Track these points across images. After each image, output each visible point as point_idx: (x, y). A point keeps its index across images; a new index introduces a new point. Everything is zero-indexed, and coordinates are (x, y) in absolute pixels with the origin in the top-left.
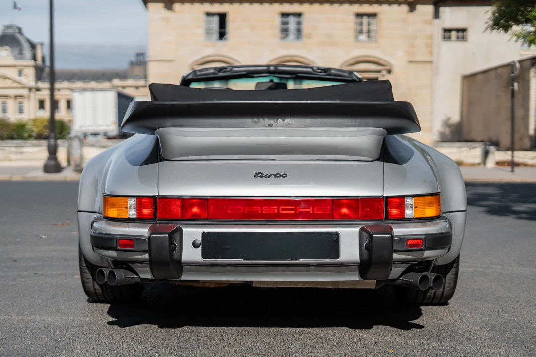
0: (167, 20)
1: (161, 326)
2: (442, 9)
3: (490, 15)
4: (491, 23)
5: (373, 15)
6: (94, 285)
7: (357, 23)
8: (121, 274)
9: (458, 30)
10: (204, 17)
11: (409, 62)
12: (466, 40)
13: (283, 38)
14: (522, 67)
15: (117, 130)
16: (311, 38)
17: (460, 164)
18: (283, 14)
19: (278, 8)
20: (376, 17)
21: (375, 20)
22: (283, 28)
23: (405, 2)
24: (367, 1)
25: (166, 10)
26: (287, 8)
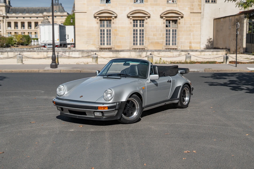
11: (191, 13)
12: (216, 3)
13: (135, 2)
14: (240, 17)
15: (59, 43)
16: (148, 2)
17: (215, 63)
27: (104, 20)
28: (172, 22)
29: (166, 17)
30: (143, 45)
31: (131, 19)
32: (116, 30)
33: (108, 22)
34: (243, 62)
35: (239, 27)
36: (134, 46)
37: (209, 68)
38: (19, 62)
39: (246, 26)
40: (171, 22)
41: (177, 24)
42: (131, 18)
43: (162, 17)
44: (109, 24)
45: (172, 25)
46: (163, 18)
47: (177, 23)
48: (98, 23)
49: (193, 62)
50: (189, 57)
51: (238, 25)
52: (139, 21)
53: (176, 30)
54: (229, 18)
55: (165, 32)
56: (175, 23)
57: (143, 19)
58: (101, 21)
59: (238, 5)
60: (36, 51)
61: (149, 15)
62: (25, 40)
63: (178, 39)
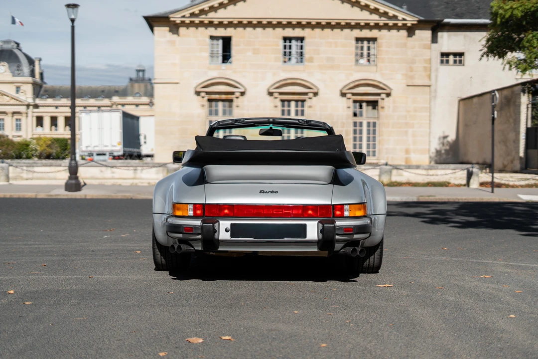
0: (173, 43)
1: (203, 280)
2: (440, 34)
3: (484, 42)
4: (486, 50)
5: (374, 40)
6: (161, 259)
7: (357, 48)
8: (184, 247)
9: (455, 55)
10: (208, 40)
11: (408, 86)
12: (463, 65)
13: (285, 62)
14: (513, 92)
15: (122, 150)
16: (312, 62)
17: (447, 186)
18: (285, 39)
19: (281, 32)
20: (376, 42)
21: (375, 45)
22: (285, 52)
23: (404, 27)
24: (367, 26)
25: (171, 33)
26: (289, 32)
27: (217, 100)
28: (368, 105)
29: (354, 94)
31: (276, 98)
33: (227, 104)
37: (430, 195)
39: (526, 110)
40: (364, 105)
41: (375, 111)
42: (276, 95)
43: (343, 95)
44: (227, 109)
45: (367, 111)
46: (345, 97)
47: (377, 107)
48: (203, 106)
49: (396, 182)
50: (386, 172)
52: (293, 104)
53: (374, 124)
55: (351, 128)
56: (374, 108)
57: (302, 97)
58: (211, 103)
59: (508, 66)
61: (315, 91)
62: (56, 147)
63: (379, 142)
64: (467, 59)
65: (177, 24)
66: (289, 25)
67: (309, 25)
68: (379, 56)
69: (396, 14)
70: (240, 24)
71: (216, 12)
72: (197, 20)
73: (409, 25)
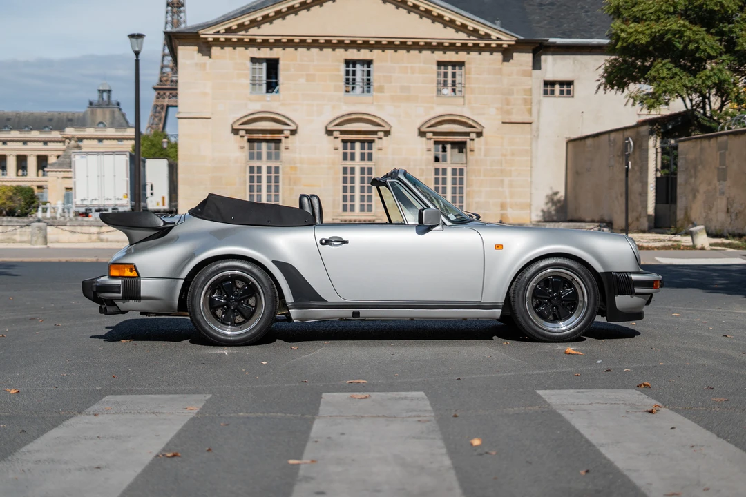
0: (203, 66)
2: (543, 57)
3: (601, 71)
4: (603, 80)
5: (461, 64)
7: (439, 74)
9: (562, 83)
10: (249, 64)
11: (503, 123)
12: (573, 97)
13: (347, 92)
14: (638, 133)
15: (129, 204)
16: (383, 92)
18: (347, 62)
19: (342, 54)
20: (463, 67)
21: (463, 71)
22: (347, 80)
23: (499, 48)
24: (452, 47)
25: (200, 54)
26: (353, 54)
27: (260, 141)
28: (452, 148)
29: (435, 133)
30: (371, 211)
31: (336, 138)
32: (294, 169)
33: (273, 145)
34: (645, 245)
35: (632, 150)
36: (345, 213)
38: (36, 241)
39: (654, 156)
40: (448, 147)
41: (464, 155)
42: (336, 134)
43: (422, 134)
44: (273, 151)
45: (452, 156)
46: (425, 137)
47: (464, 150)
48: (242, 148)
51: (630, 145)
52: (358, 145)
53: (462, 171)
54: (609, 137)
55: (433, 177)
56: (461, 151)
57: (370, 137)
58: (252, 144)
59: (631, 101)
60: (68, 224)
61: (387, 129)
62: (19, 200)
63: (467, 195)
64: (577, 88)
65: (208, 42)
66: (354, 44)
67: (378, 45)
68: (467, 86)
69: (489, 32)
70: (290, 43)
71: (259, 27)
72: (234, 38)
73: (505, 46)
